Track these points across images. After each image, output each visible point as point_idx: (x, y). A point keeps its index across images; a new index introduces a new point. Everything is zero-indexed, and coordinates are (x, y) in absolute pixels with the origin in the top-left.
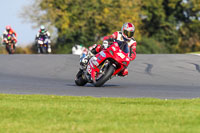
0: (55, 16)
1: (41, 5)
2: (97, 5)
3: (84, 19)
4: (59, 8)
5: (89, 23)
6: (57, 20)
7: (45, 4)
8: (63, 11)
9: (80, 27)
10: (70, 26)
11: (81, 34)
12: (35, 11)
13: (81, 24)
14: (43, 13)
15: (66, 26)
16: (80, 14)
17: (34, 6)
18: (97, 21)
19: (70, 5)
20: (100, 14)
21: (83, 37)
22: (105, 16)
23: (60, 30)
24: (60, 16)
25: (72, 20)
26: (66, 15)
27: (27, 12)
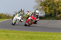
0: (44, 8)
1: (40, 5)
2: (57, 5)
3: (53, 9)
4: (46, 6)
5: (55, 11)
6: (45, 10)
7: (41, 5)
8: (47, 7)
9: (52, 12)
10: (49, 11)
11: (52, 14)
12: (38, 7)
13: (52, 11)
14: (41, 7)
15: (48, 11)
16: (52, 8)
17: (38, 5)
18: (57, 10)
19: (49, 5)
20: (58, 8)
21: (53, 15)
22: (59, 9)
23: (46, 13)
24: (46, 8)
26: (48, 8)
27: (36, 7)
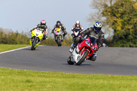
0: (112, 21)
1: (103, 13)
3: (131, 24)
4: (115, 16)
5: (135, 26)
6: (113, 24)
7: (105, 13)
8: (117, 18)
9: (129, 29)
10: (122, 28)
11: (129, 34)
12: (99, 18)
13: (130, 28)
14: (104, 19)
15: (119, 28)
16: (129, 20)
17: (98, 14)
19: (122, 14)
21: (130, 36)
23: (115, 31)
24: (116, 22)
25: (124, 24)
26: (119, 20)
27: (93, 18)
